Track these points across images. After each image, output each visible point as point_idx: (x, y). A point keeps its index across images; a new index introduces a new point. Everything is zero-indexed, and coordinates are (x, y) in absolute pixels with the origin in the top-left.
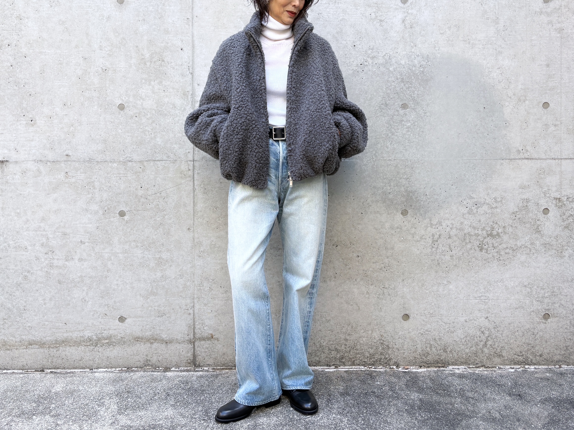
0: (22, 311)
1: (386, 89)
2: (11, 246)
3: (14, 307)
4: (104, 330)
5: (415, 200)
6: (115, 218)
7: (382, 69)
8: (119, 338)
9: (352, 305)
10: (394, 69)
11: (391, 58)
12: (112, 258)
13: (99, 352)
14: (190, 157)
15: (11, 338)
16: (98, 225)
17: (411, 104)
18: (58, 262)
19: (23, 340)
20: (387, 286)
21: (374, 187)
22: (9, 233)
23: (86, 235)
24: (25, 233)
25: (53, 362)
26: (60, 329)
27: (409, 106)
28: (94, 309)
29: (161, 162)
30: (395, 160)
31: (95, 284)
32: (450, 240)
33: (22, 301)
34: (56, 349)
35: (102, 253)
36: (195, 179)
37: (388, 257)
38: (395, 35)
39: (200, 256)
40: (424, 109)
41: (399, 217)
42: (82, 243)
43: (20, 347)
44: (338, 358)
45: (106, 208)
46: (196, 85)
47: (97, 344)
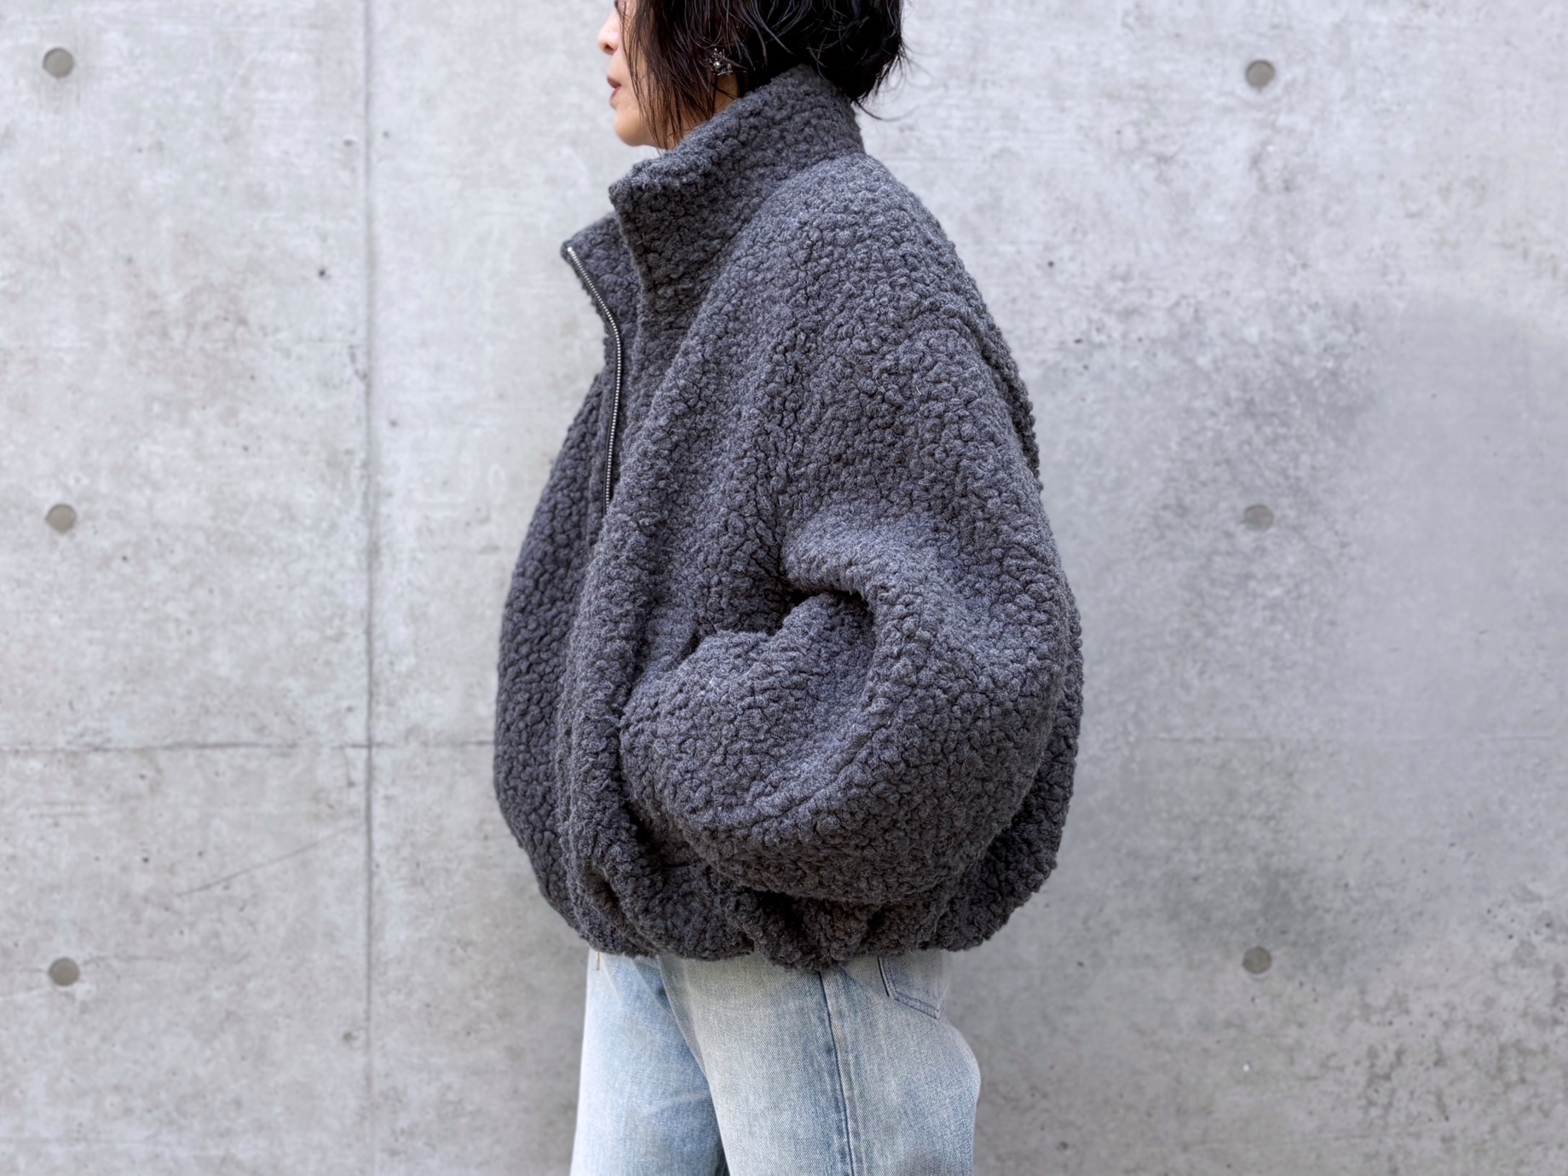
1: (1180, 444)
5: (1299, 907)
6: (35, 993)
7: (1166, 361)
10: (1215, 361)
11: (1202, 314)
14: (356, 729)
17: (1285, 508)
21: (1134, 854)
27: (1278, 514)
29: (230, 751)
30: (1217, 739)
32: (1441, 1072)
36: (376, 823)
37: (1185, 1148)
38: (1220, 219)
39: (394, 1153)
40: (1338, 527)
41: (1234, 976)
46: (382, 425)
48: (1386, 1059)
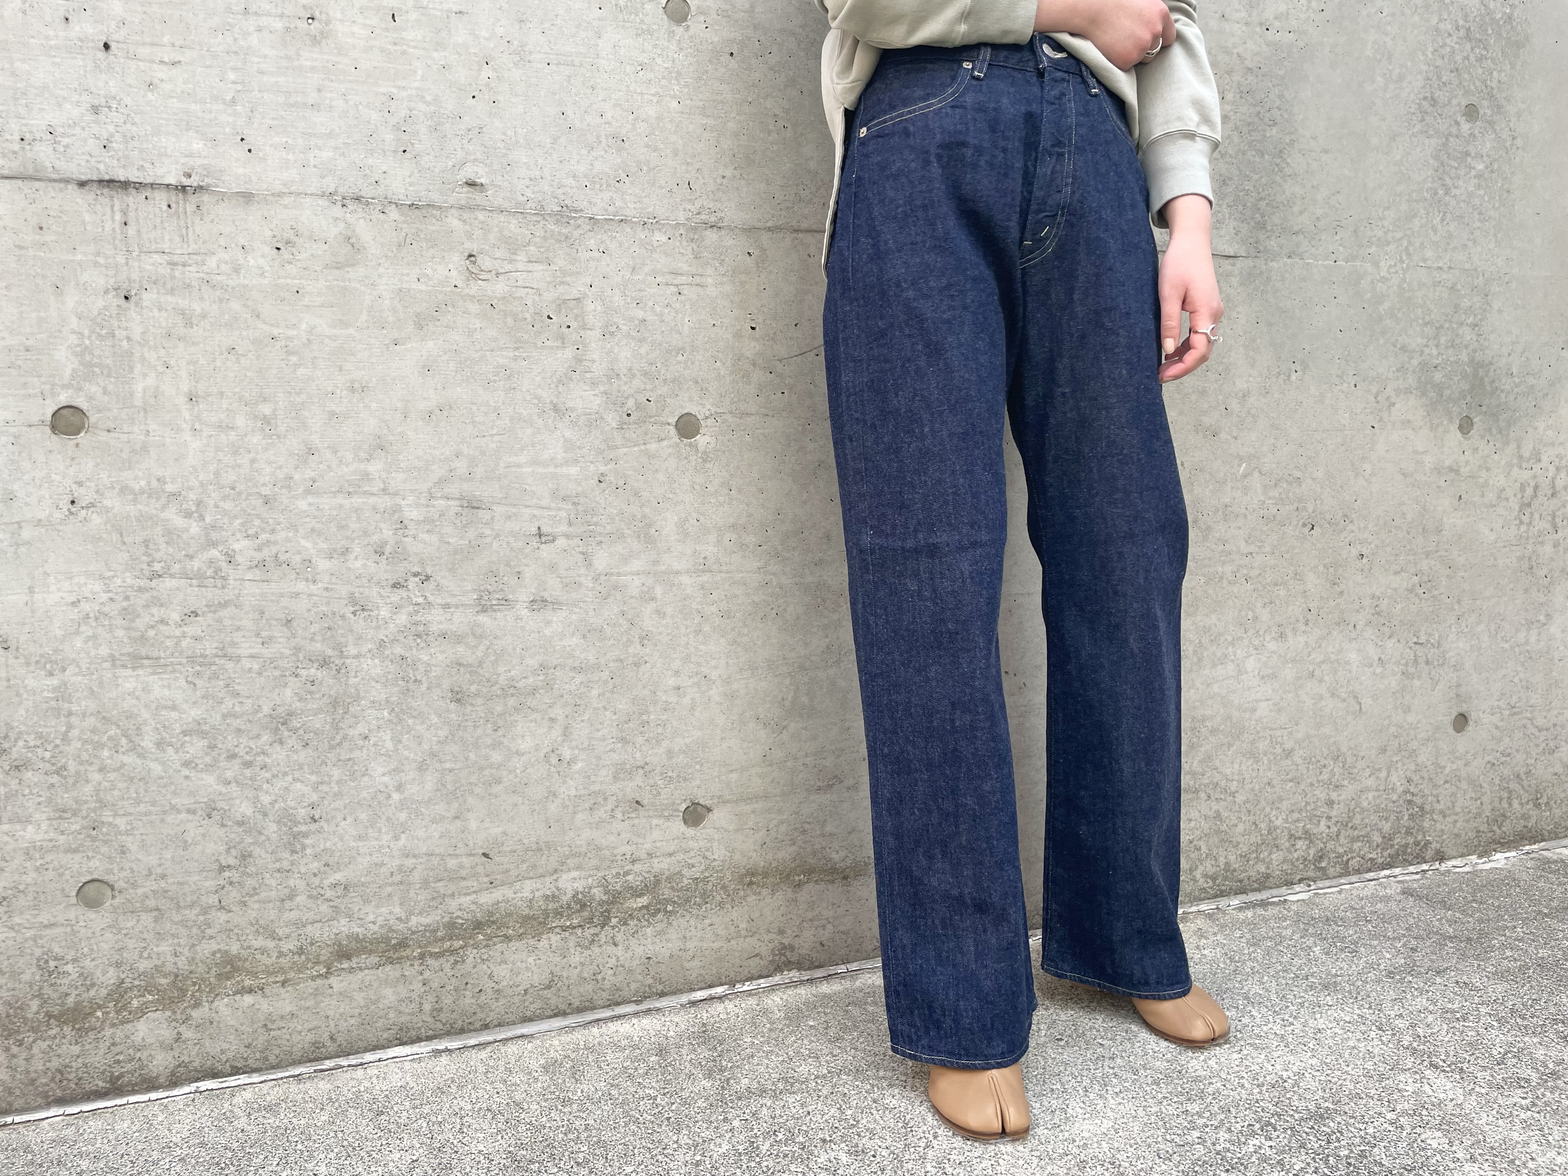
0: (303, 828)
1: (1432, 54)
2: (239, 559)
3: (265, 815)
4: (633, 862)
5: (1488, 387)
6: (665, 443)
8: (686, 881)
9: (1344, 700)
12: (658, 591)
13: (615, 945)
15: (258, 943)
16: (602, 469)
17: (1486, 106)
18: (448, 616)
19: (312, 944)
20: (1422, 640)
21: (1403, 348)
22: (228, 505)
23: (559, 509)
24: (302, 505)
25: (440, 1010)
26: (464, 879)
27: (1481, 112)
28: (597, 787)
30: (1450, 268)
31: (595, 692)
32: (1555, 501)
33: (298, 785)
34: (452, 959)
35: (619, 574)
37: (1427, 557)
41: (1454, 436)
42: (543, 539)
43: (300, 971)
44: (1311, 858)
45: (631, 403)
47: (609, 918)
48: (1529, 491)
